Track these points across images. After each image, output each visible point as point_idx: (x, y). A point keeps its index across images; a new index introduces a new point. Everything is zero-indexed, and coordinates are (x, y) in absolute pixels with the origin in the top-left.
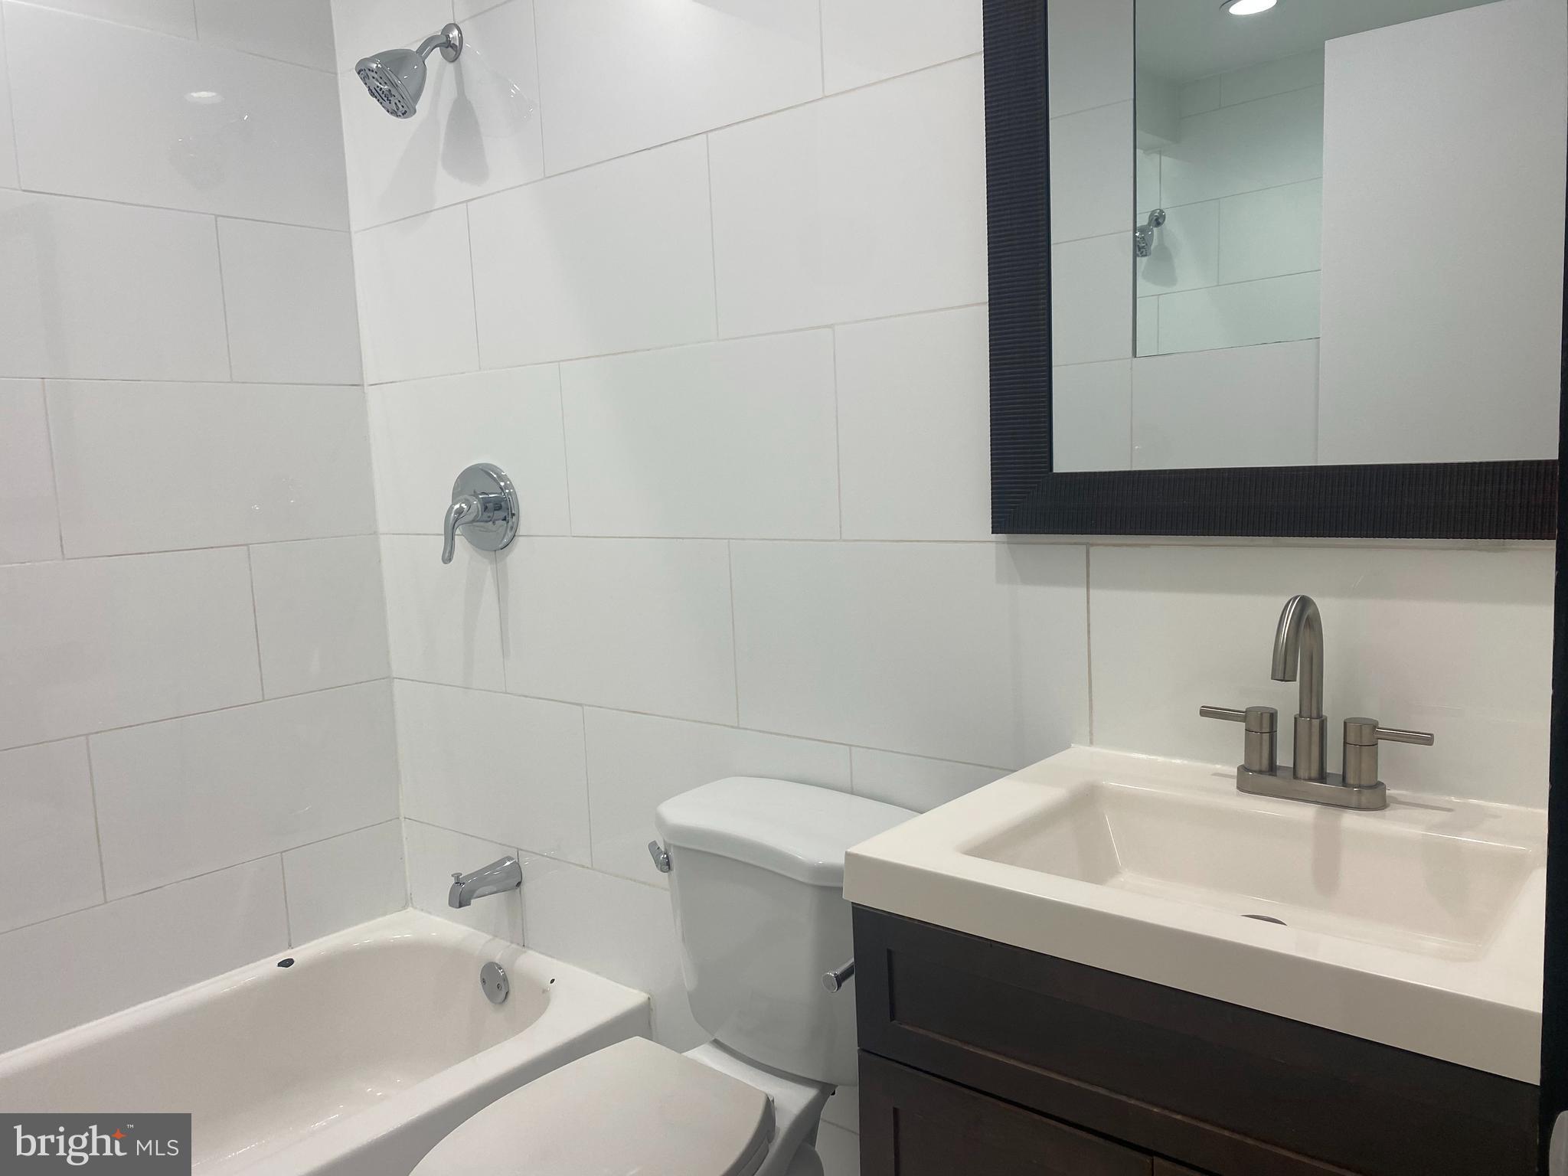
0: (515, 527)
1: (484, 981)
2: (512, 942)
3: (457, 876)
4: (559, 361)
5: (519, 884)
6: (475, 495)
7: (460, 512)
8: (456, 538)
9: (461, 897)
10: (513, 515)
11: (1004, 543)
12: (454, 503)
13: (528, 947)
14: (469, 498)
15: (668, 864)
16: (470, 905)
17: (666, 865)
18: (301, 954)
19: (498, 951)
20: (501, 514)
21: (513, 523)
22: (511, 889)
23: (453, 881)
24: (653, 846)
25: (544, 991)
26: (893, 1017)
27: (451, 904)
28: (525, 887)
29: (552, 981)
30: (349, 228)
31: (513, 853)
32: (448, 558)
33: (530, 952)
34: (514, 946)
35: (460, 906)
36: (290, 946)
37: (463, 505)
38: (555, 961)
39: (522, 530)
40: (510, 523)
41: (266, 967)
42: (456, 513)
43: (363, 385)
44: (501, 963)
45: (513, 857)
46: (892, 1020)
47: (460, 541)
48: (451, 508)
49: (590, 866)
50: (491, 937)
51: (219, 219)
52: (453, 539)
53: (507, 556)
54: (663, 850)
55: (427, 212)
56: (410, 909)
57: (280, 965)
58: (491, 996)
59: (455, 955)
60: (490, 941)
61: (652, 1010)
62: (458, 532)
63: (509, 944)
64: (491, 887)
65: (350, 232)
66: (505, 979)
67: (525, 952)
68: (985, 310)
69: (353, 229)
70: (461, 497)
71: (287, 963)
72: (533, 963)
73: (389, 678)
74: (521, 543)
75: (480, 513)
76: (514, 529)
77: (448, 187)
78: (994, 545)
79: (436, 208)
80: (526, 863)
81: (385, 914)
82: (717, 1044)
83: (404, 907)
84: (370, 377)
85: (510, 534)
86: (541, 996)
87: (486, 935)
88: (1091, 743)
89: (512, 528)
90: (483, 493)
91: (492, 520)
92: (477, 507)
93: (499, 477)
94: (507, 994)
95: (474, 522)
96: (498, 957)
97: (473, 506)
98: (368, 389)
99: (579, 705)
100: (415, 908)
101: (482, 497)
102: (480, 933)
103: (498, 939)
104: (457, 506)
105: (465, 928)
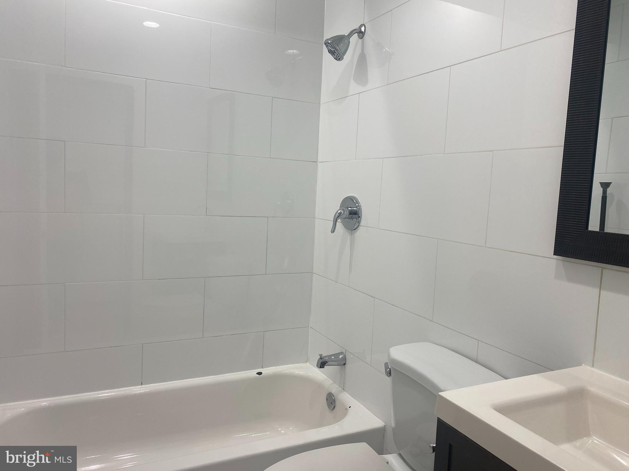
0: (360, 221)
1: (327, 399)
2: (340, 387)
3: (321, 355)
4: (383, 158)
5: (345, 364)
6: (347, 208)
7: (340, 214)
8: (337, 223)
9: (322, 364)
10: (359, 217)
11: (560, 260)
12: (339, 210)
13: (345, 391)
14: (344, 208)
15: (390, 373)
16: (324, 368)
17: (389, 374)
18: (265, 371)
19: (334, 389)
20: (356, 216)
21: (359, 220)
22: (342, 365)
23: (319, 357)
24: (386, 365)
27: (317, 366)
28: (347, 366)
29: (350, 407)
31: (344, 351)
32: (333, 231)
33: (345, 392)
34: (340, 388)
35: (320, 368)
36: (262, 367)
37: (342, 211)
38: (353, 399)
39: (363, 223)
40: (358, 220)
41: (253, 373)
42: (339, 214)
43: (316, 162)
44: (335, 395)
45: (344, 353)
47: (339, 224)
48: (337, 211)
50: (333, 382)
51: (273, 98)
52: (336, 224)
53: (355, 233)
54: (390, 367)
55: (345, 97)
56: (308, 363)
57: (257, 373)
58: (329, 406)
59: (317, 385)
60: (333, 383)
61: (385, 431)
62: (339, 220)
63: (338, 387)
64: (335, 362)
65: (320, 104)
66: (334, 401)
67: (343, 392)
68: (562, 149)
69: (321, 103)
70: (342, 208)
71: (260, 373)
72: (345, 398)
73: (312, 273)
74: (361, 230)
75: (348, 215)
76: (359, 222)
77: (354, 88)
78: (555, 260)
79: (349, 95)
80: (349, 357)
81: (298, 363)
82: (400, 456)
83: (306, 362)
84: (320, 159)
85: (358, 225)
86: (346, 410)
87: (331, 381)
88: (593, 366)
89: (358, 222)
90: (350, 208)
91: (352, 218)
92: (347, 213)
93: (356, 202)
94: (334, 407)
95: (345, 218)
96: (333, 392)
97: (346, 212)
98: (319, 164)
99: (374, 297)
100: (310, 363)
101: (349, 209)
102: (330, 380)
103: (335, 384)
104: (340, 211)
105: (325, 376)
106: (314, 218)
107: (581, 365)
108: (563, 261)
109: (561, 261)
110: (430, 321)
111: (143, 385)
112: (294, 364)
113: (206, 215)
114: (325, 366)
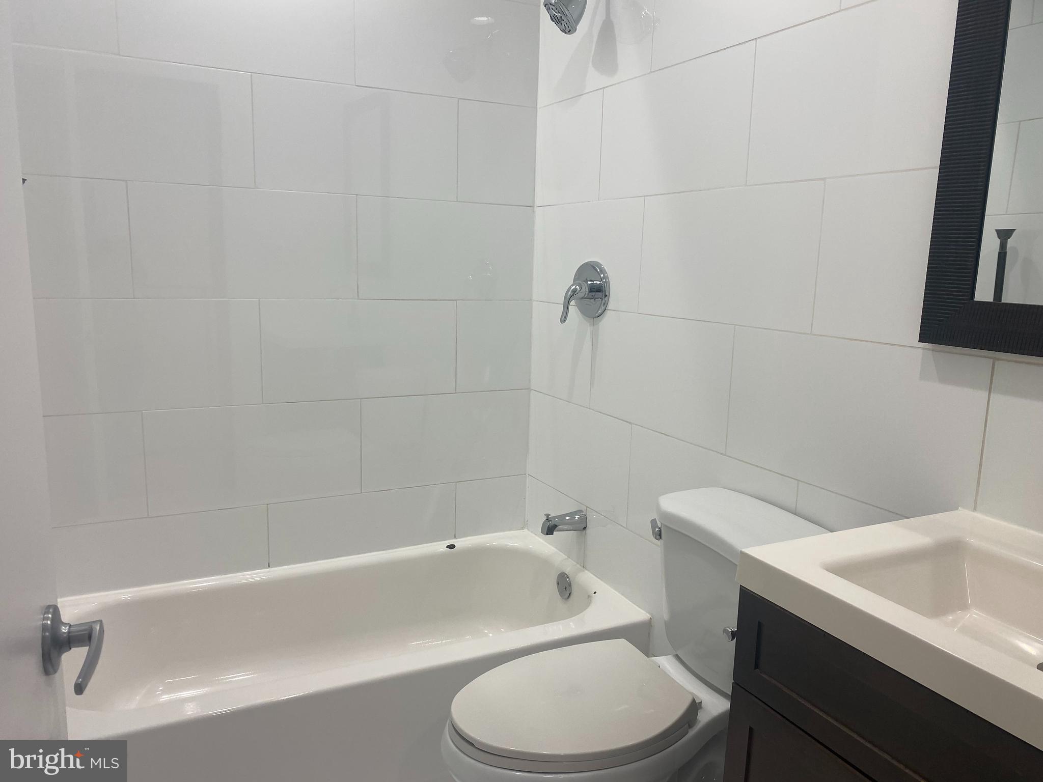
0: (607, 302)
1: (558, 583)
2: (578, 563)
3: (547, 515)
4: (645, 196)
5: (585, 528)
6: (586, 282)
7: (575, 291)
8: (570, 307)
9: (550, 529)
10: (606, 296)
11: (929, 350)
12: (572, 285)
13: (586, 569)
14: (581, 282)
15: (660, 535)
16: (552, 534)
17: (659, 535)
18: (460, 543)
19: (569, 567)
20: (600, 294)
21: (605, 301)
22: (580, 530)
23: (545, 519)
24: (654, 522)
25: (589, 597)
26: (757, 666)
27: (542, 532)
28: (588, 531)
29: (595, 593)
30: (537, 105)
31: (583, 508)
32: (564, 319)
33: (586, 571)
34: (578, 566)
35: (547, 534)
36: (455, 537)
37: (577, 287)
38: (599, 580)
39: (611, 306)
40: (604, 301)
41: (440, 547)
42: (572, 291)
43: (534, 207)
44: (569, 576)
45: (584, 510)
46: (755, 669)
47: (573, 309)
48: (570, 288)
49: (625, 526)
50: (566, 557)
51: (460, 100)
52: (568, 308)
53: (600, 321)
54: (659, 525)
55: (579, 96)
56: (526, 530)
57: (448, 547)
58: (561, 593)
59: (542, 562)
60: (566, 559)
61: (652, 626)
62: (573, 303)
63: (576, 564)
64: (569, 526)
65: (536, 108)
66: (570, 585)
67: (583, 571)
68: (936, 172)
69: (539, 106)
70: (577, 282)
71: (451, 547)
72: (587, 579)
73: (529, 389)
74: (608, 314)
75: (587, 293)
76: (606, 304)
77: (594, 79)
78: (921, 351)
79: (585, 92)
80: (592, 518)
81: (511, 530)
82: (677, 657)
83: (522, 528)
84: (538, 202)
85: (603, 308)
86: (588, 598)
87: (564, 555)
88: (975, 509)
89: (604, 304)
90: (591, 281)
91: (593, 298)
92: (585, 289)
93: (601, 271)
94: (570, 594)
95: (583, 298)
96: (568, 570)
97: (583, 288)
98: (537, 210)
99: (630, 423)
100: (528, 530)
101: (589, 283)
102: (561, 553)
103: (570, 560)
104: (574, 287)
105: (553, 548)
106: (531, 300)
107: (957, 509)
108: (933, 350)
109: (931, 352)
110: (721, 454)
111: (272, 568)
112: (504, 531)
113: (358, 299)
114: (555, 533)
